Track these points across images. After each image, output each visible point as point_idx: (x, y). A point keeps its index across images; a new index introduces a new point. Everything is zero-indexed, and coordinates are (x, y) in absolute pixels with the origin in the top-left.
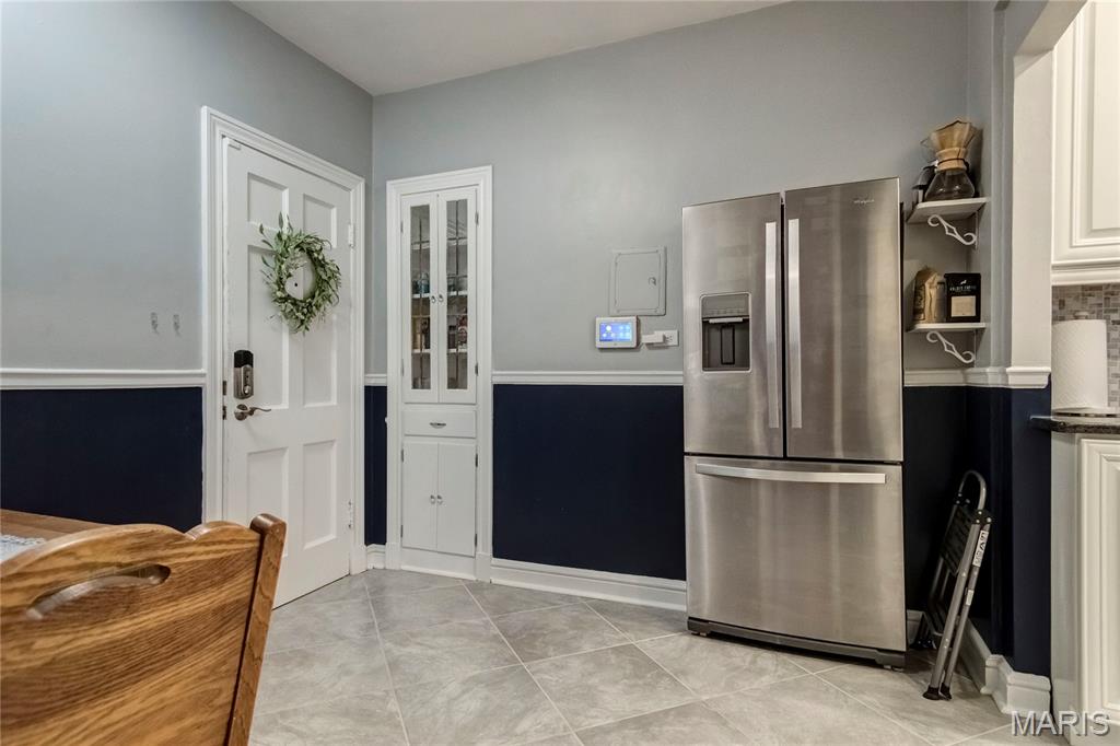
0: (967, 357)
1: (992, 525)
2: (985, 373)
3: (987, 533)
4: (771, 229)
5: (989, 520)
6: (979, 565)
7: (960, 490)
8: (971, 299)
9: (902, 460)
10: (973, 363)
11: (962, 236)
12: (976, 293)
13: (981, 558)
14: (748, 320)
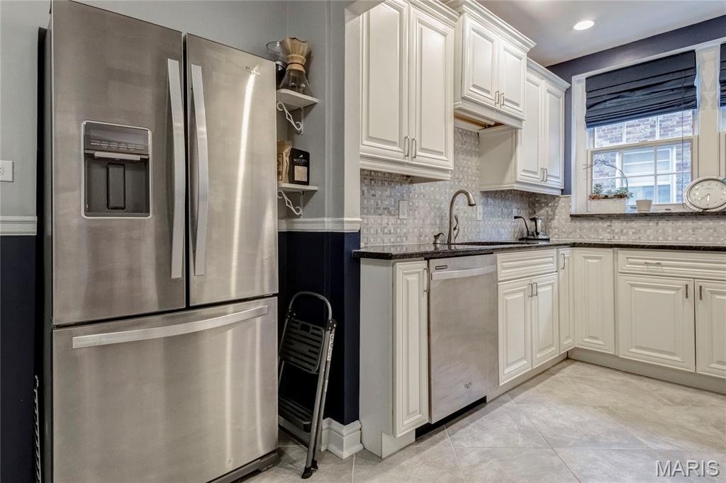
0: (298, 210)
1: (336, 328)
2: (324, 222)
3: (333, 335)
4: (173, 67)
5: (335, 325)
6: (330, 360)
7: (290, 308)
8: (303, 169)
9: (277, 292)
10: (300, 215)
11: (295, 122)
12: (307, 165)
13: (331, 354)
14: (148, 160)
